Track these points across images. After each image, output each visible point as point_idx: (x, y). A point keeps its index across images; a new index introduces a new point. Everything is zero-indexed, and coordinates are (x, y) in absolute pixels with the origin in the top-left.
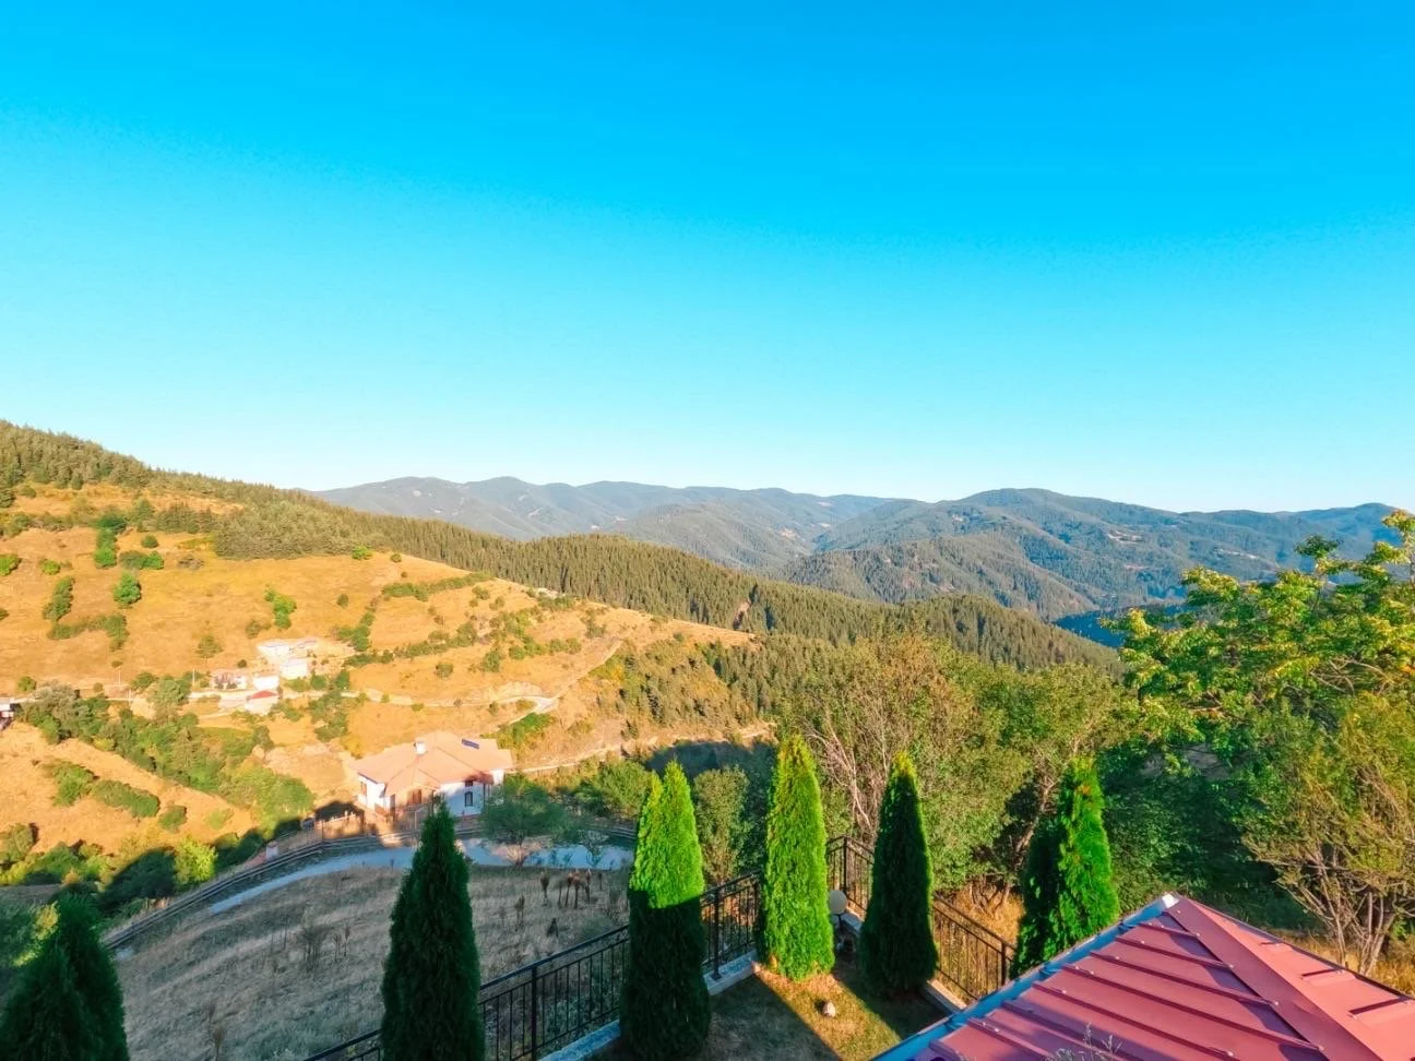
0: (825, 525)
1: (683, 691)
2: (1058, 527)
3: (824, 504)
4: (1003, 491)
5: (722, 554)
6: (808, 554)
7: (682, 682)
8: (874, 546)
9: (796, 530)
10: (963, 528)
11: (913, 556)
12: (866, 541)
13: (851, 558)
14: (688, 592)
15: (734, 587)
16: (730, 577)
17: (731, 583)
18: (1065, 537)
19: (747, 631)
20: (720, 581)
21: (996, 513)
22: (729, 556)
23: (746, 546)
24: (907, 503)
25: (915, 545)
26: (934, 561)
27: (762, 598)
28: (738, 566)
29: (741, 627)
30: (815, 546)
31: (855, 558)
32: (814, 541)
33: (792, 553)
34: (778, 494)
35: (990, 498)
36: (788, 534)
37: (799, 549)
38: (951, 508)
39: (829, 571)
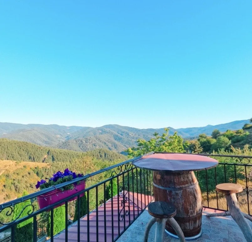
0: (69, 134)
1: (26, 182)
2: (120, 133)
3: (68, 128)
4: (109, 125)
5: (39, 142)
6: (64, 141)
7: (26, 180)
8: (81, 138)
9: (60, 135)
10: (101, 133)
11: (90, 140)
12: (79, 137)
13: (75, 141)
14: (28, 153)
15: (43, 151)
16: (41, 148)
17: (42, 150)
18: (122, 135)
19: (47, 163)
20: (38, 150)
21: (108, 130)
22: (41, 143)
23: (46, 140)
24: (89, 128)
25: (91, 138)
26: (95, 141)
27: (51, 153)
28: (44, 145)
29: (45, 162)
30: (66, 139)
31: (76, 142)
32: (65, 137)
33: (60, 141)
34: (56, 126)
35: (106, 126)
36: (59, 136)
37: (61, 140)
38: (98, 129)
39: (69, 145)
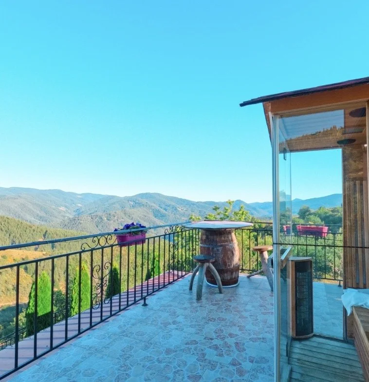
0: (79, 205)
1: (6, 281)
2: (163, 206)
3: (79, 196)
4: (146, 193)
5: (29, 217)
6: (71, 217)
7: (6, 278)
8: (99, 214)
9: (66, 207)
10: (133, 206)
11: (115, 217)
12: (96, 211)
13: (90, 218)
14: (10, 235)
15: (35, 232)
16: (34, 228)
17: (34, 231)
18: (166, 210)
19: (42, 251)
20: (28, 231)
21: (144, 201)
22: (33, 219)
23: (42, 214)
24: (113, 197)
25: (116, 213)
26: (123, 218)
27: (50, 236)
28: (37, 223)
29: (39, 249)
30: (75, 213)
31: (92, 218)
32: (74, 211)
33: (64, 217)
34: (59, 192)
35: (142, 195)
36: (62, 208)
37: (68, 215)
38: (129, 199)
39: (81, 224)
